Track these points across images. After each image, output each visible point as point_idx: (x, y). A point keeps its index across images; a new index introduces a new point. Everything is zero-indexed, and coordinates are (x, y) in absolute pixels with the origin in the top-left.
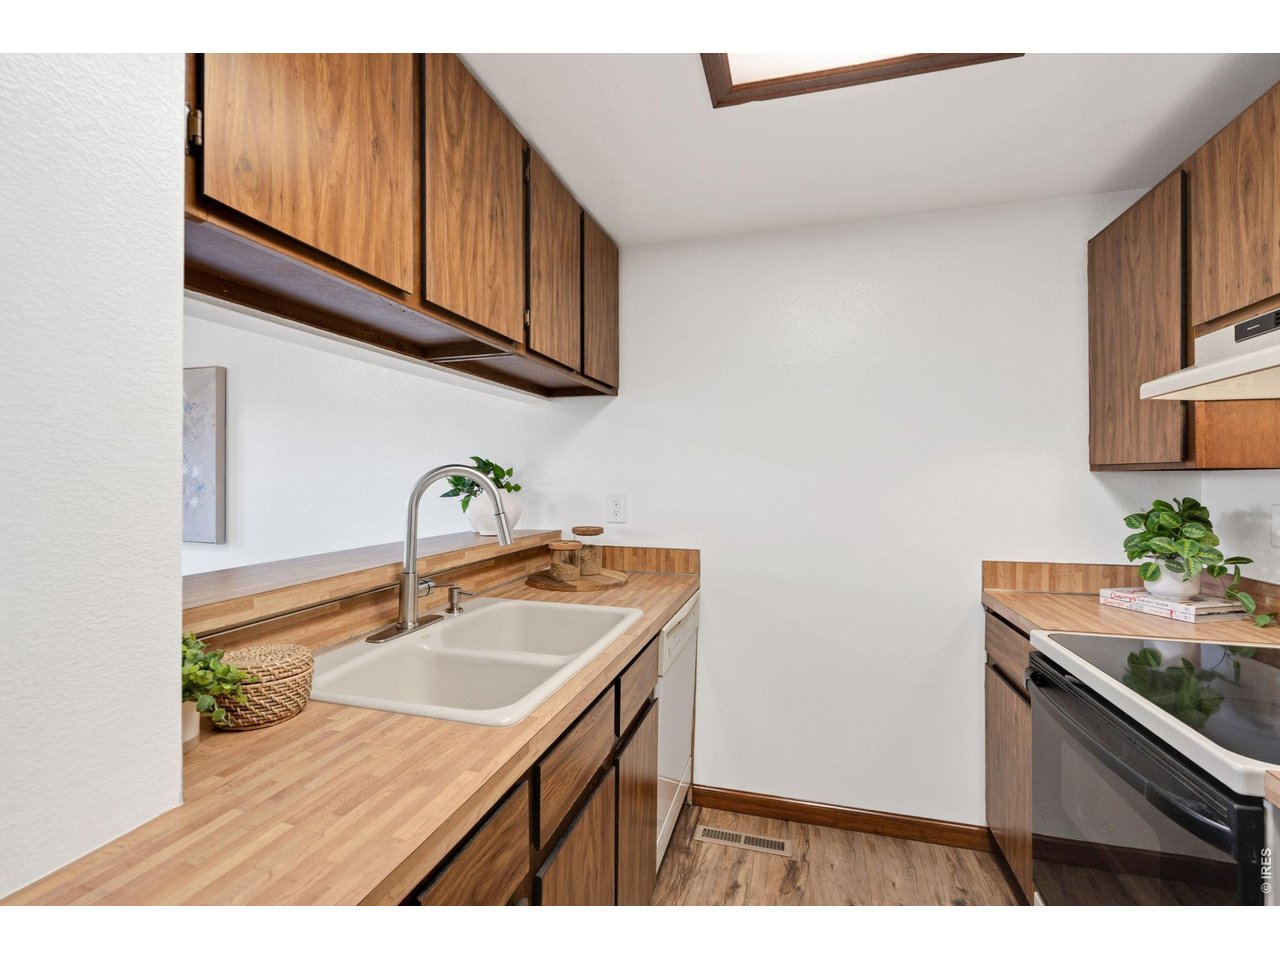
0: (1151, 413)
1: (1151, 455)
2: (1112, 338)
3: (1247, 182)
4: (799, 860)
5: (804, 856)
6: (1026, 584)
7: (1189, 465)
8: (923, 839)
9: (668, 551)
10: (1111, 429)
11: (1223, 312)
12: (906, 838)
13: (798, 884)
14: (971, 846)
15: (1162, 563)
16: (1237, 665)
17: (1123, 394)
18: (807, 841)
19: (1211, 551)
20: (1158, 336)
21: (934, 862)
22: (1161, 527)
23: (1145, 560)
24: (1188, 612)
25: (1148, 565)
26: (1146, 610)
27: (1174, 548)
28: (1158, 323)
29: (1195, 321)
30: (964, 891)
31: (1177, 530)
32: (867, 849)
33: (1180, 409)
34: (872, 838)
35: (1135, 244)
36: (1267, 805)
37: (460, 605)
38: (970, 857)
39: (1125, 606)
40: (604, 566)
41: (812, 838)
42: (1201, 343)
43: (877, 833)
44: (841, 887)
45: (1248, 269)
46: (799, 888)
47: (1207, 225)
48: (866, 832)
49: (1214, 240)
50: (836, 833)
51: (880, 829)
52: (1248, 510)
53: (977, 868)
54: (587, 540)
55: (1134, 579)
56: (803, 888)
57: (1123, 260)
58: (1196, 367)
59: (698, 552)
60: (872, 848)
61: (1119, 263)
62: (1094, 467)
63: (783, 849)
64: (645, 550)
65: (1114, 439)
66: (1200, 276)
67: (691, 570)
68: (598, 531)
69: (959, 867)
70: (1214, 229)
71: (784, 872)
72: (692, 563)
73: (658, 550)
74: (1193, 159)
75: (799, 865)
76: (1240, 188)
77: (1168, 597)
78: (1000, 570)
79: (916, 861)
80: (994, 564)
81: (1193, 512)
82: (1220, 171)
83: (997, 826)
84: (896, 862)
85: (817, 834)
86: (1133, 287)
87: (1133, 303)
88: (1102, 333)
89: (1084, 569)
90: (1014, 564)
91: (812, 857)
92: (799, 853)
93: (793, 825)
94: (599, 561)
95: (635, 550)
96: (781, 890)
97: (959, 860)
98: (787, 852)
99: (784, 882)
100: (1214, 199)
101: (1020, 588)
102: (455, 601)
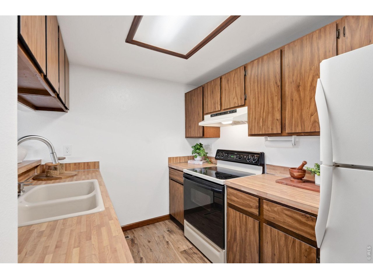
0: (197, 127)
1: (197, 135)
2: (190, 113)
3: (212, 92)
4: (133, 238)
5: (134, 237)
6: (176, 161)
7: (203, 137)
8: (158, 222)
9: (88, 163)
10: (190, 130)
11: (209, 112)
12: (154, 223)
13: (135, 243)
14: (167, 220)
15: (198, 155)
16: (206, 171)
17: (192, 124)
18: (133, 233)
19: (204, 152)
20: (198, 114)
21: (161, 225)
22: (197, 148)
23: (195, 154)
24: (201, 163)
25: (195, 155)
26: (195, 163)
27: (199, 152)
28: (198, 112)
29: (205, 113)
30: (168, 228)
31: (199, 149)
32: (147, 229)
33: (202, 127)
34: (147, 226)
35: (194, 97)
36: (225, 185)
37: (24, 190)
38: (167, 222)
39: (192, 163)
40: (66, 170)
41: (134, 232)
42: (205, 117)
43: (148, 225)
44: (145, 239)
45: (213, 106)
46: (136, 244)
47: (207, 97)
48: (145, 226)
49: (208, 100)
50: (139, 228)
51: (149, 223)
52: (207, 145)
53: (169, 223)
54: (61, 162)
55: (193, 158)
56: (137, 243)
57: (192, 99)
58: (205, 121)
59: (99, 162)
60: (148, 228)
61: (191, 99)
62: (186, 137)
63: (128, 237)
64: (79, 163)
65: (190, 132)
66: (205, 106)
67: (96, 168)
68: (64, 158)
69: (166, 224)
70: (208, 98)
71: (131, 242)
72: (96, 166)
73: (84, 163)
74: (204, 85)
75: (134, 239)
76: (211, 93)
77: (198, 160)
78: (171, 159)
79: (158, 227)
80: (170, 158)
81: (201, 145)
82: (208, 89)
83: (172, 213)
84: (154, 229)
85: (135, 231)
86: (194, 104)
87: (194, 107)
88: (188, 112)
89: (184, 157)
90: (174, 157)
91: (136, 236)
92: (133, 236)
93: (128, 231)
94: (64, 168)
95: (75, 164)
96: (132, 246)
97: (165, 223)
98: (130, 237)
99: (132, 244)
100: (208, 93)
101: (175, 162)
102: (21, 188)
